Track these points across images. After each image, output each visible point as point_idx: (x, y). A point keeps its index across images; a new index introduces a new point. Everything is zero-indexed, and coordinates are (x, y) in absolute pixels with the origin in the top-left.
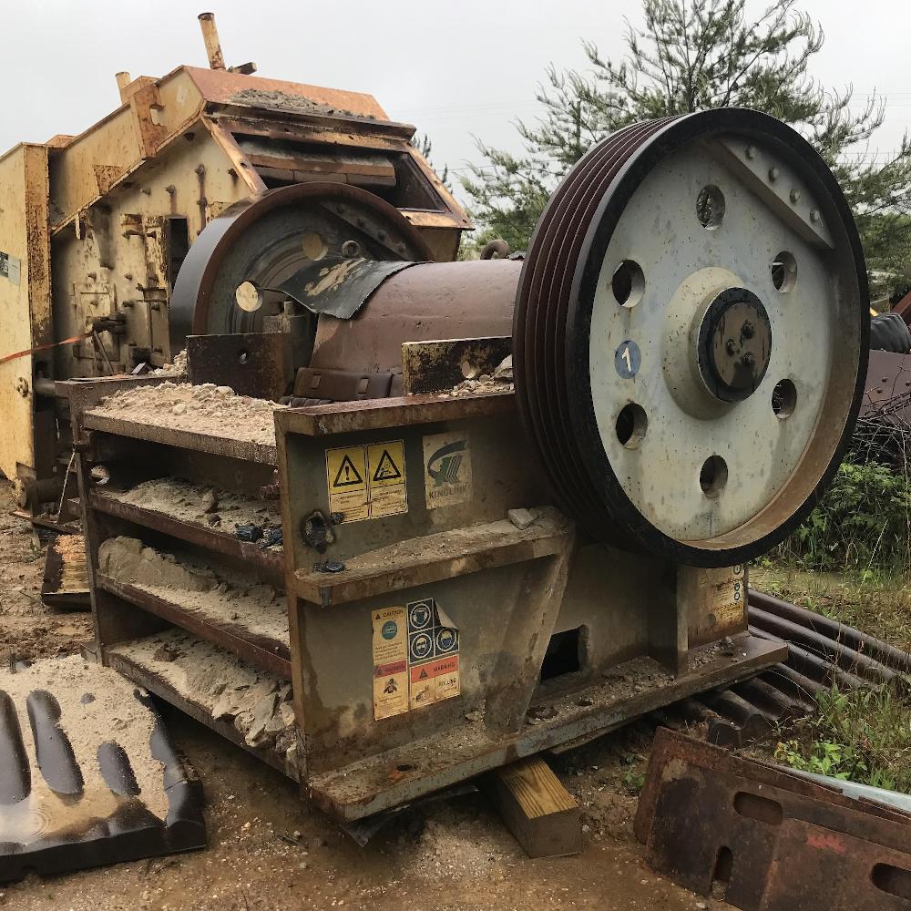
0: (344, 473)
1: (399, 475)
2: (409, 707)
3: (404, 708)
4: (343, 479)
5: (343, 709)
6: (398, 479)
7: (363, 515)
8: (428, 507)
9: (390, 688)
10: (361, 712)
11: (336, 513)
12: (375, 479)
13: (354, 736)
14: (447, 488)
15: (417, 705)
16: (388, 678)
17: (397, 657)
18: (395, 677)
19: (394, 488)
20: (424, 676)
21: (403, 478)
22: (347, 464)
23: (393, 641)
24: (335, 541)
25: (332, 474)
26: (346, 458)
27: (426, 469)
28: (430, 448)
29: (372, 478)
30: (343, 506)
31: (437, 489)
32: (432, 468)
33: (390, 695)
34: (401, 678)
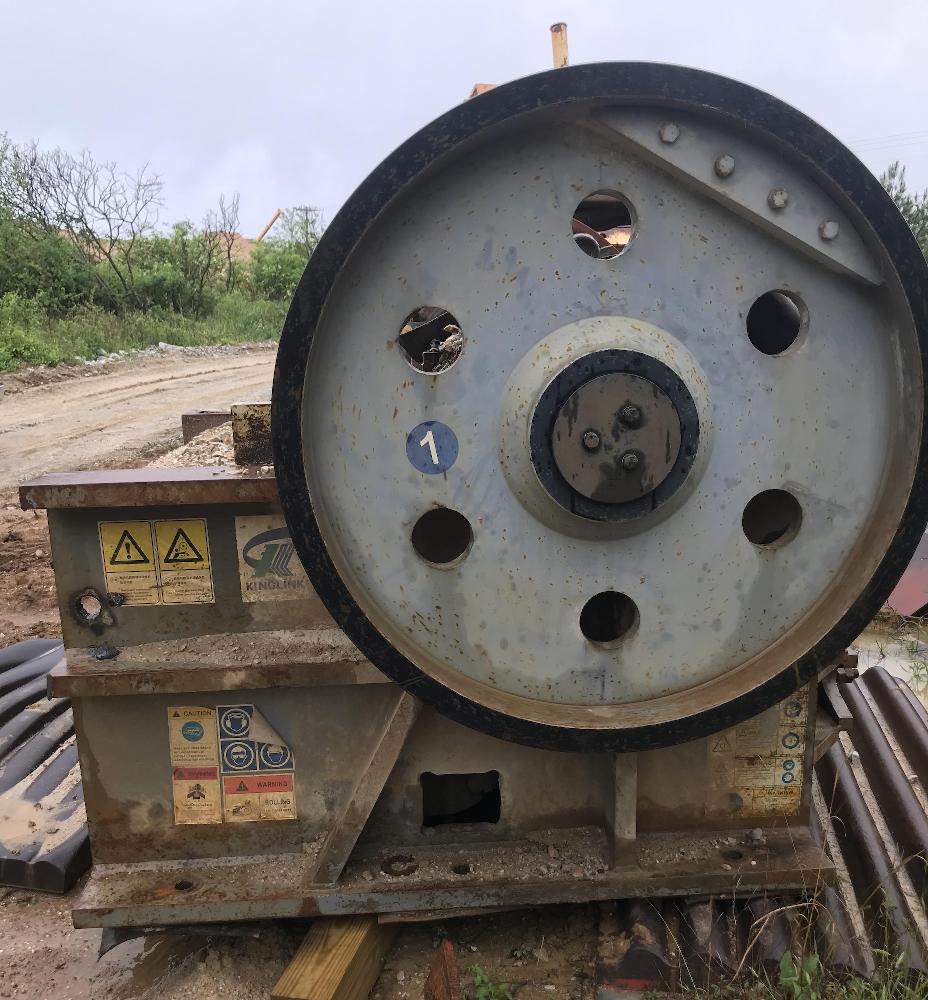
0: (123, 549)
1: (200, 559)
2: (223, 819)
3: (216, 819)
4: (123, 555)
5: (135, 804)
6: (199, 564)
7: (153, 599)
8: (245, 600)
9: (197, 794)
10: (157, 811)
11: (116, 594)
12: (167, 560)
13: (149, 835)
14: (272, 581)
15: (233, 819)
16: (193, 783)
17: (204, 763)
18: (204, 783)
19: (193, 573)
20: (242, 788)
21: (207, 563)
22: (127, 540)
23: (197, 744)
24: (115, 623)
25: (107, 549)
26: (126, 534)
27: (240, 556)
28: (245, 532)
29: (163, 559)
30: (125, 587)
31: (257, 580)
32: (249, 554)
33: (196, 802)
34: (211, 787)
